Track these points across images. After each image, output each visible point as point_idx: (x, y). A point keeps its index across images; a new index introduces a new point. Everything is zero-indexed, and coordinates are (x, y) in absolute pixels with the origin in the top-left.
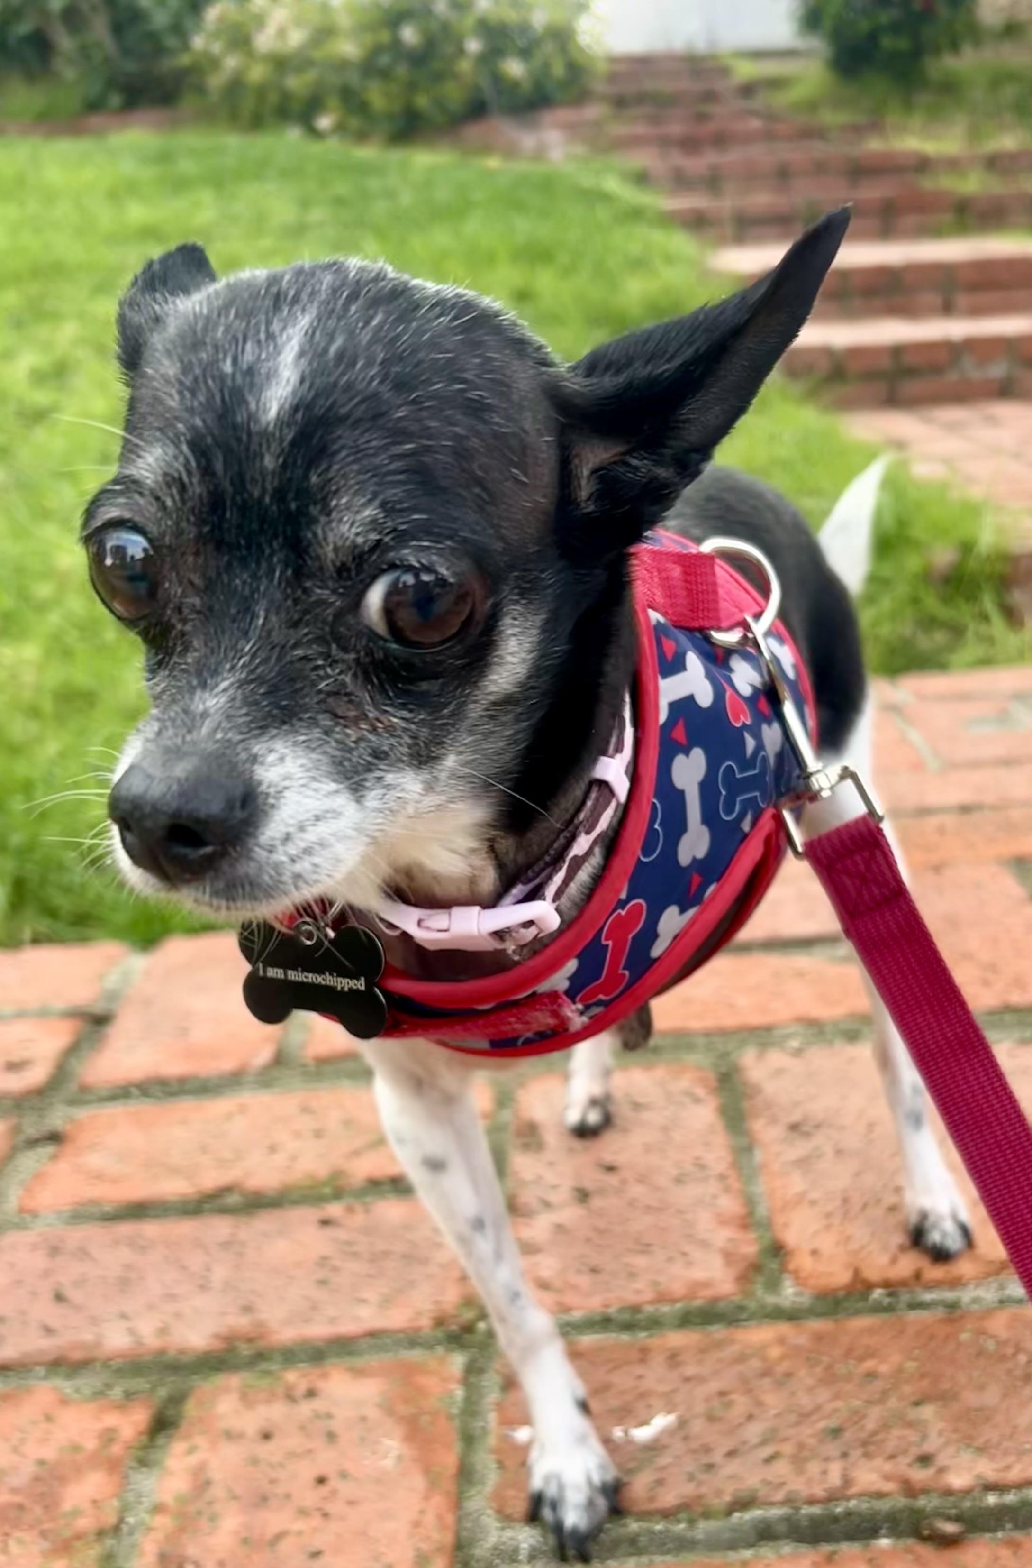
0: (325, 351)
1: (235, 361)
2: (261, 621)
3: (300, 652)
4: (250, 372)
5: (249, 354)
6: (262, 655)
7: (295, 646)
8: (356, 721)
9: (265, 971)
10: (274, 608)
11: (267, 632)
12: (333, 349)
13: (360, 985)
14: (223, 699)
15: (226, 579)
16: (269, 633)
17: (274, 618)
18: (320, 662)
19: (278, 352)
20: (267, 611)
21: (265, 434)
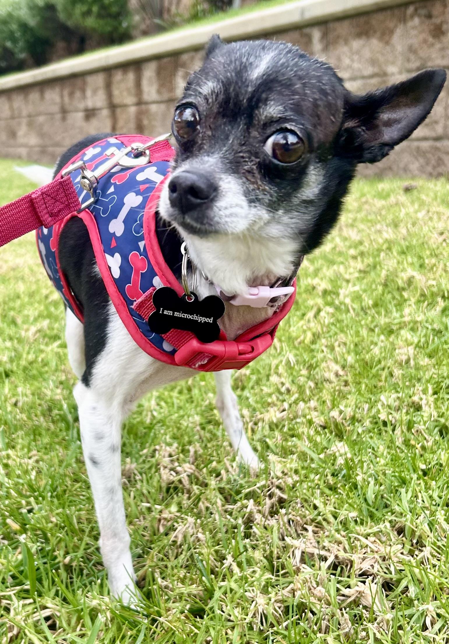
0: (278, 62)
1: (247, 59)
2: (230, 142)
3: (241, 154)
4: (251, 64)
5: (252, 59)
6: (230, 152)
7: (240, 152)
8: (253, 183)
9: (163, 311)
10: (236, 137)
11: (232, 144)
12: (281, 62)
13: (210, 320)
14: (215, 160)
15: (223, 127)
16: (233, 146)
17: (236, 142)
18: (247, 160)
19: (261, 60)
20: (234, 139)
21: (251, 81)
